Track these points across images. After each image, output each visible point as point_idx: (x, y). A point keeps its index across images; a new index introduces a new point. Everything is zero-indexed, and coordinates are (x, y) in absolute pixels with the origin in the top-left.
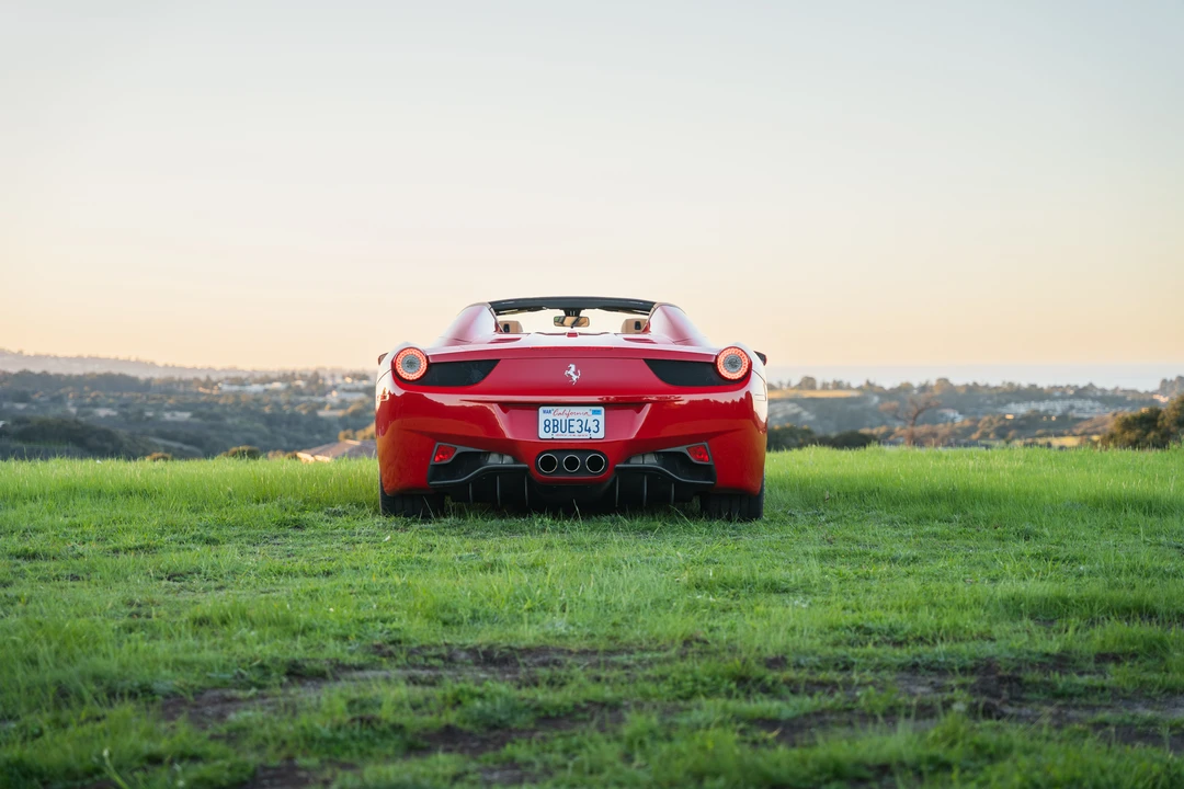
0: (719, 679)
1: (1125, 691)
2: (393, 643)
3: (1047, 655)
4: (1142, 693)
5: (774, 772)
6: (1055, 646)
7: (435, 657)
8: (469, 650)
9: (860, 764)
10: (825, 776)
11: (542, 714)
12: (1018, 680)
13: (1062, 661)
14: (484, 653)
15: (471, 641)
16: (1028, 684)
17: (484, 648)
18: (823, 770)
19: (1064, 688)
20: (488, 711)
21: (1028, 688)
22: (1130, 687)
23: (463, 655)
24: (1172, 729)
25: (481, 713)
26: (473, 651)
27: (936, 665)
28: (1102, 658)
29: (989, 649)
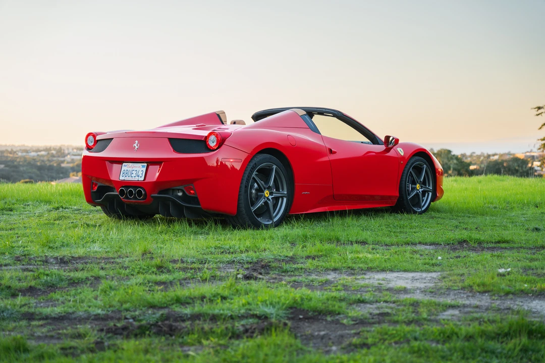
0: (150, 267)
1: (310, 269)
2: (25, 255)
3: (287, 256)
4: (317, 270)
6: (291, 253)
7: (40, 261)
8: (54, 258)
10: (172, 302)
11: (72, 281)
12: (270, 266)
13: (292, 259)
14: (61, 259)
15: (56, 255)
16: (273, 267)
17: (61, 257)
18: (172, 299)
19: (286, 269)
20: (49, 281)
21: (273, 269)
22: (312, 268)
23: (52, 260)
24: (319, 283)
25: (46, 281)
26: (56, 258)
27: (241, 261)
28: (308, 257)
29: (265, 255)
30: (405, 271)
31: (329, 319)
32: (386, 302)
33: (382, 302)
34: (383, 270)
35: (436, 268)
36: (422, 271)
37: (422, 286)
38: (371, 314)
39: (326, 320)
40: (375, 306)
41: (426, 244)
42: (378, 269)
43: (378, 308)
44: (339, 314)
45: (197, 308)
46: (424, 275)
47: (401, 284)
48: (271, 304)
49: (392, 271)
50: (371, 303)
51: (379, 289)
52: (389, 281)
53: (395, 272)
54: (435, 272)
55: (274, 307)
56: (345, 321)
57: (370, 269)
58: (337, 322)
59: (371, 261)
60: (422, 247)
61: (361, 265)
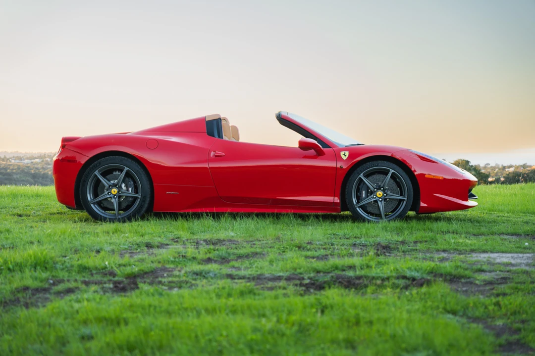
2: (176, 238)
3: (398, 241)
4: (429, 251)
5: (317, 268)
6: (401, 239)
8: (203, 240)
9: (343, 266)
10: (333, 269)
11: (238, 256)
12: (389, 247)
13: (403, 243)
17: (208, 240)
18: (332, 267)
19: (404, 250)
20: (220, 254)
21: (392, 249)
22: (425, 249)
23: (202, 242)
24: (438, 259)
25: (218, 255)
26: (205, 241)
27: (362, 244)
28: (416, 242)
29: (378, 240)
30: (503, 252)
31: (463, 280)
32: (500, 271)
33: (498, 272)
34: (485, 252)
35: (528, 251)
36: (516, 252)
37: (525, 262)
38: (494, 278)
39: (461, 282)
40: (493, 274)
41: (508, 234)
42: (480, 251)
43: (497, 275)
44: (469, 278)
45: (358, 273)
46: (521, 255)
47: (505, 260)
48: (415, 270)
49: (492, 252)
50: (490, 272)
51: (489, 263)
52: (495, 259)
53: (494, 253)
54: (528, 253)
55: (418, 272)
56: (477, 282)
57: (473, 251)
58: (471, 283)
59: (471, 245)
60: (506, 237)
61: (464, 248)
